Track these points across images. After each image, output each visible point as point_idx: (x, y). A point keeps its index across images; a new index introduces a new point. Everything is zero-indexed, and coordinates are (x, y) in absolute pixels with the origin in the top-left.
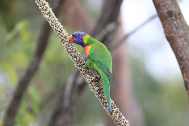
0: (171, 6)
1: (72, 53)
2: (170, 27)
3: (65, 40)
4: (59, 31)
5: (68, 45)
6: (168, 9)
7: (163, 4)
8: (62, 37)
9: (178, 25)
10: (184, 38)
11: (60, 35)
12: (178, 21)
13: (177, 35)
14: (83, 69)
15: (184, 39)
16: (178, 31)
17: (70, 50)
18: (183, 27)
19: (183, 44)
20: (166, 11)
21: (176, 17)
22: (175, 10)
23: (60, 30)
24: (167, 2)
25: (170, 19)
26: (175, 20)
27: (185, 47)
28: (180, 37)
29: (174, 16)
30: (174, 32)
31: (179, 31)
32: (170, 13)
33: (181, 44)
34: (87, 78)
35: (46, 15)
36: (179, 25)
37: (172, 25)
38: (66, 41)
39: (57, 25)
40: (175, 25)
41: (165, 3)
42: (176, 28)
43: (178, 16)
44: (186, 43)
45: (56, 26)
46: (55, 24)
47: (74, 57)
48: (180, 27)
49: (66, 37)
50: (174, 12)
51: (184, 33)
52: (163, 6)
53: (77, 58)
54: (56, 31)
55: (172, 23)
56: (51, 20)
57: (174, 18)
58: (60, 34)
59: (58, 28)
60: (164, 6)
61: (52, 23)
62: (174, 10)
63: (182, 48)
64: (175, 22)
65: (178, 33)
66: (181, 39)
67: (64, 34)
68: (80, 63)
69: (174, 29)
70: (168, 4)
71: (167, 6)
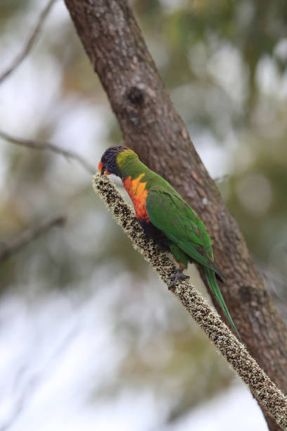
0: (248, 275)
1: (239, 361)
2: (247, 325)
3: (219, 330)
4: (202, 311)
5: (227, 342)
6: (241, 284)
7: (227, 271)
8: (211, 324)
9: (265, 321)
10: (279, 349)
11: (206, 320)
12: (264, 310)
13: (263, 343)
14: (268, 394)
15: (278, 352)
16: (264, 333)
17: (234, 353)
18: (274, 324)
19: (277, 364)
20: (236, 287)
21: (259, 302)
22: (257, 285)
23: (205, 309)
24: (238, 268)
25: (245, 306)
26: (257, 308)
27: (281, 370)
28: (269, 347)
29: (255, 298)
30: (256, 336)
31: (267, 333)
32: (246, 293)
33: (272, 363)
34: (280, 413)
35: (167, 276)
36: (267, 319)
37: (252, 320)
38: (221, 334)
39: (196, 298)
40: (257, 319)
41: (232, 269)
42: (261, 327)
43: (263, 300)
44: (283, 361)
45: (192, 300)
46: (191, 296)
47: (244, 369)
48: (268, 325)
49: (219, 324)
50: (254, 289)
51: (279, 336)
52: (228, 277)
53: (251, 371)
54: (196, 311)
55: (250, 316)
56: (179, 287)
57: (254, 304)
58: (205, 318)
59: (198, 304)
60: (232, 276)
61: (184, 292)
62: (254, 286)
63: (276, 371)
64: (257, 314)
65: (265, 339)
66: (272, 352)
67: (214, 317)
68: (260, 381)
69: (256, 331)
70: (241, 271)
71: (238, 277)
